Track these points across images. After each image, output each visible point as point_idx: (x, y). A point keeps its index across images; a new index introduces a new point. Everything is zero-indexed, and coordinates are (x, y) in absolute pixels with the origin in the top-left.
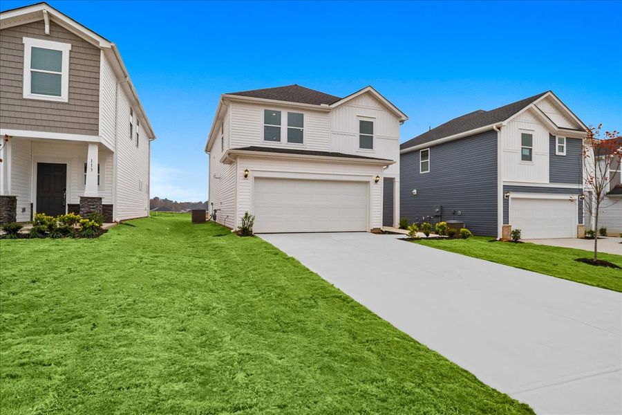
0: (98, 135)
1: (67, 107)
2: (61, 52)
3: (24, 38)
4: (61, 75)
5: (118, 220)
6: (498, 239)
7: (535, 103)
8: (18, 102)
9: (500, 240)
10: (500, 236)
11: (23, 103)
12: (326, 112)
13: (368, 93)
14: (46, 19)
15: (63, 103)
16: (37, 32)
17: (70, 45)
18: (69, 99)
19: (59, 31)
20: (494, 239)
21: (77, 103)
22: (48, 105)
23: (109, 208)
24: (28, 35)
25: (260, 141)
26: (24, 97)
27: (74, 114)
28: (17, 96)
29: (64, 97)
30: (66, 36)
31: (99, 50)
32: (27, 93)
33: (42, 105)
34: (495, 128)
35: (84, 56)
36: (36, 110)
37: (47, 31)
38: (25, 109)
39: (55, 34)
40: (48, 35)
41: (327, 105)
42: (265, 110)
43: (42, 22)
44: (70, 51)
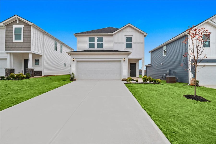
0: (30, 50)
1: (23, 43)
2: (21, 28)
3: (13, 26)
4: (21, 34)
5: (44, 75)
6: (188, 84)
7: (210, 19)
8: (12, 43)
9: (190, 85)
10: (190, 83)
11: (13, 43)
12: (112, 36)
13: (129, 26)
14: (17, 19)
15: (22, 42)
16: (16, 23)
17: (23, 25)
18: (23, 41)
19: (21, 22)
20: (186, 84)
21: (26, 42)
22: (18, 43)
23: (41, 72)
24: (14, 24)
25: (87, 48)
26: (13, 42)
27: (24, 45)
28: (11, 42)
29: (22, 41)
30: (23, 23)
31: (30, 25)
32: (14, 41)
33: (17, 43)
34: (186, 34)
35: (27, 28)
36: (16, 45)
37: (18, 22)
38: (13, 45)
39: (20, 23)
40: (18, 24)
41: (111, 33)
42: (89, 38)
43: (16, 21)
44: (24, 27)
